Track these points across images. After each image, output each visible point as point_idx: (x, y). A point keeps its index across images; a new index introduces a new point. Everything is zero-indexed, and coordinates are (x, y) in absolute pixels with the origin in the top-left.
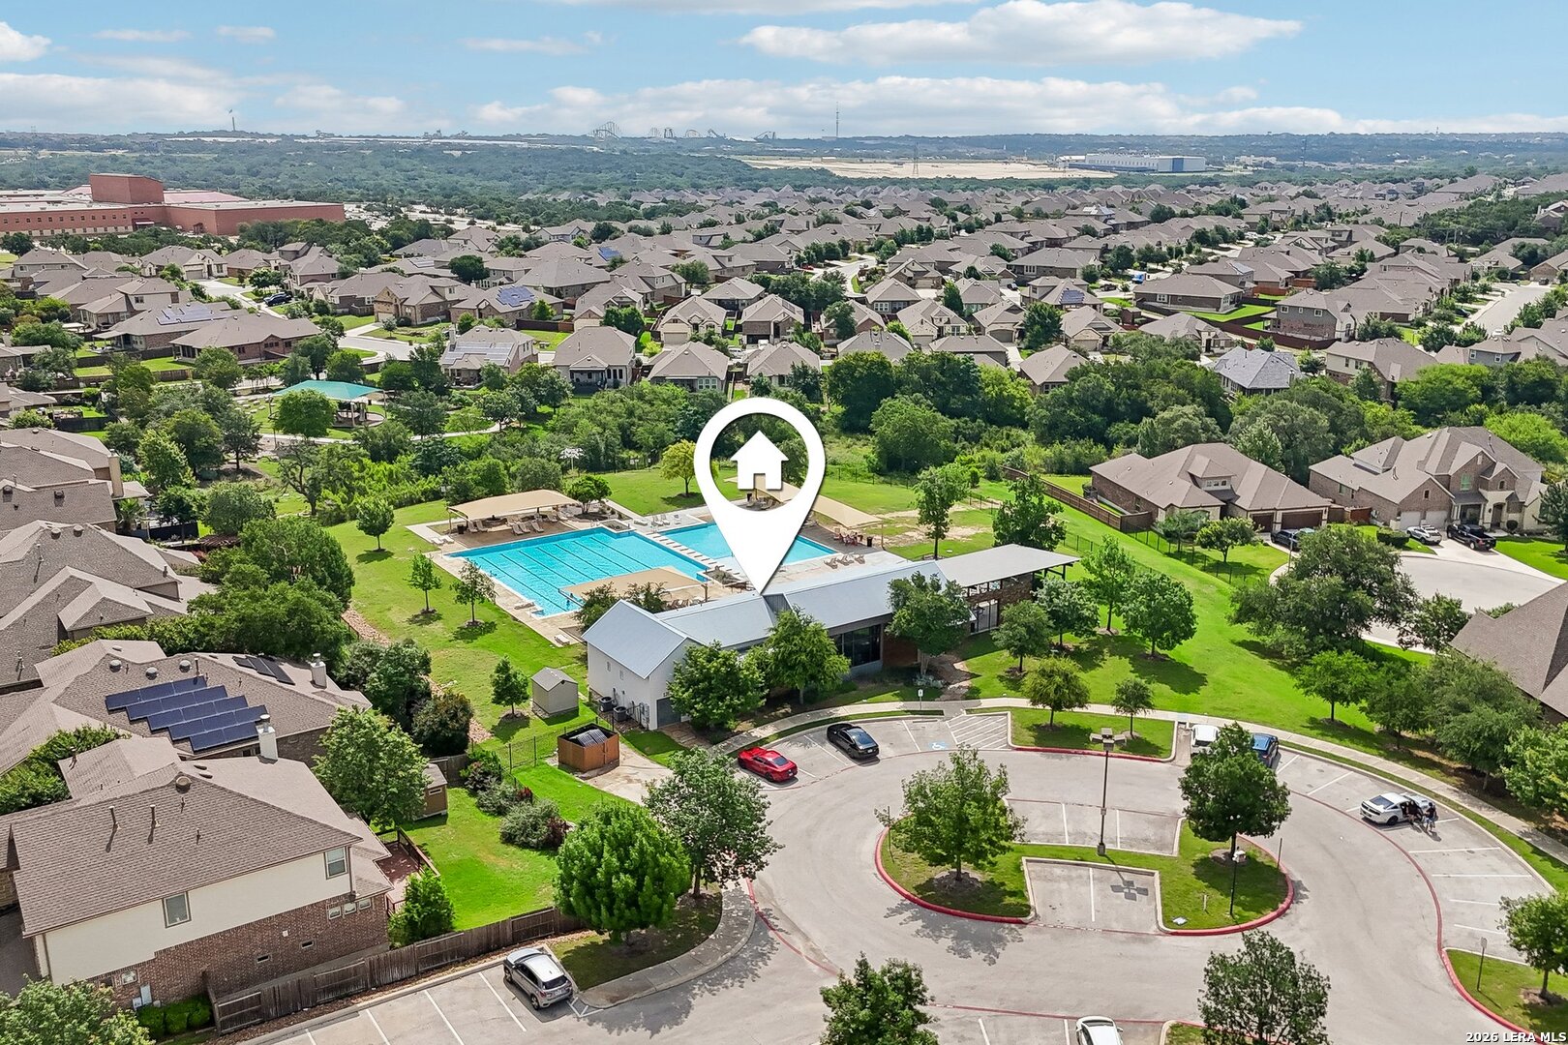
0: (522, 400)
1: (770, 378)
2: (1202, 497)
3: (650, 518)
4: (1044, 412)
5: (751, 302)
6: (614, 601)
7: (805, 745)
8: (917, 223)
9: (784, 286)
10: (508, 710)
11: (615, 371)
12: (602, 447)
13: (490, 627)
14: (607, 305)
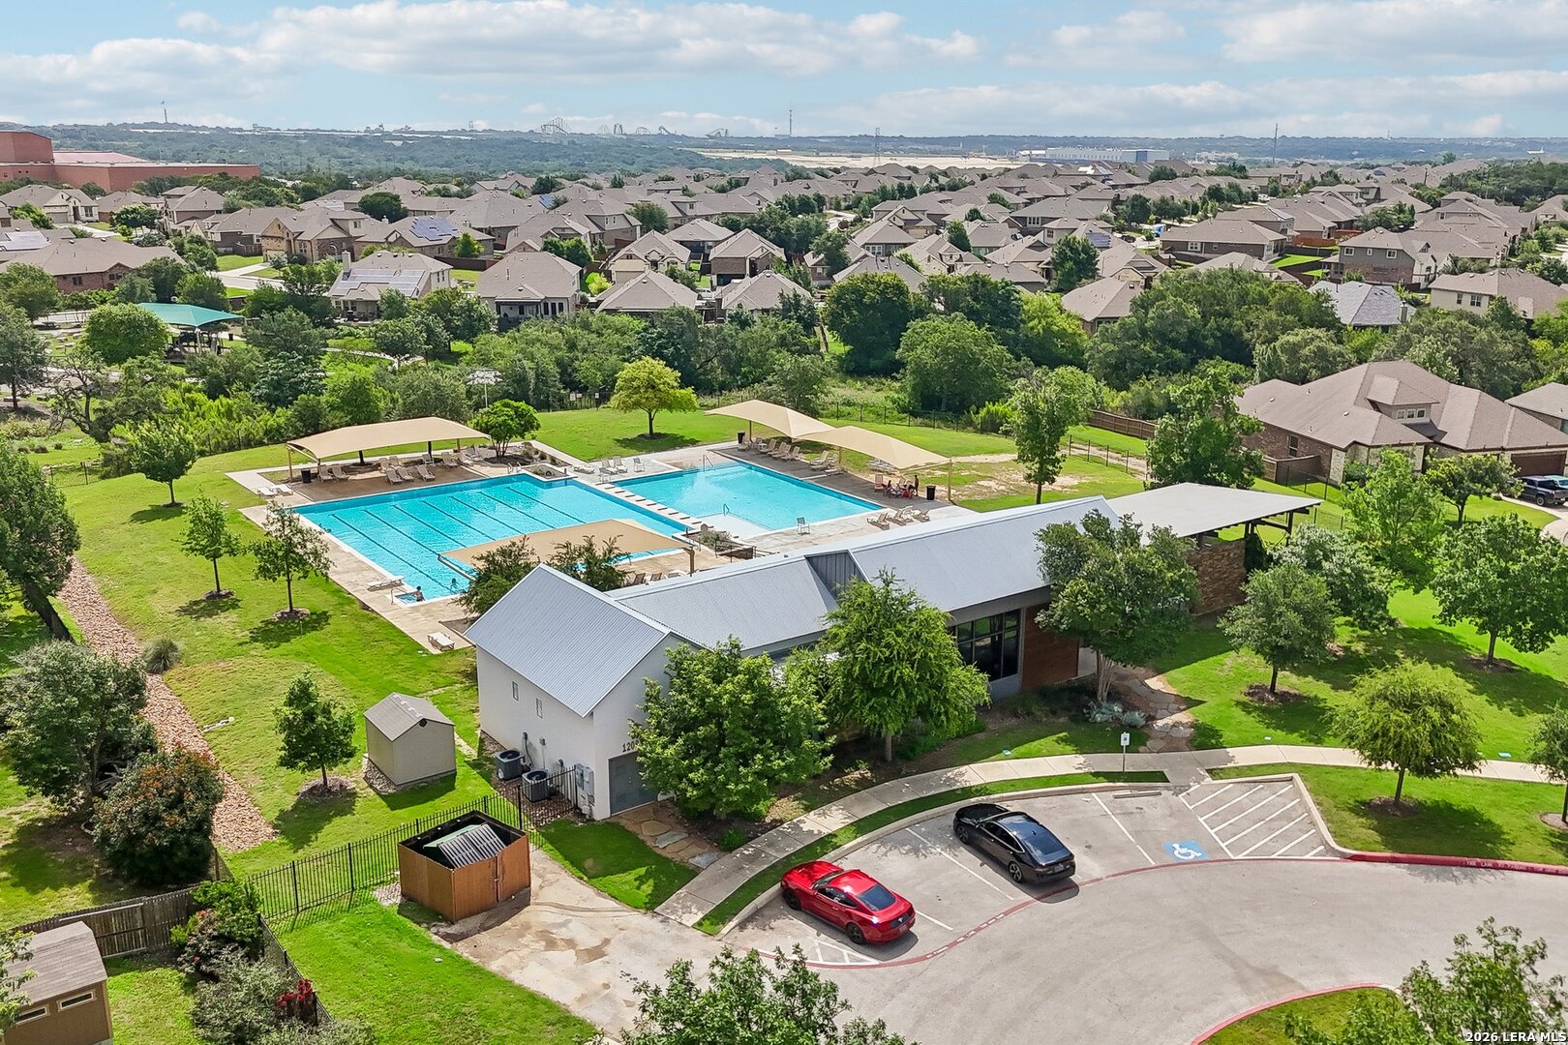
0: (430, 330)
1: (752, 311)
2: (1397, 431)
3: (599, 465)
4: (1111, 347)
5: (718, 242)
6: (528, 568)
7: (916, 851)
8: (898, 181)
9: (759, 222)
10: (315, 778)
11: (553, 305)
12: (531, 375)
13: (318, 620)
14: (545, 236)
